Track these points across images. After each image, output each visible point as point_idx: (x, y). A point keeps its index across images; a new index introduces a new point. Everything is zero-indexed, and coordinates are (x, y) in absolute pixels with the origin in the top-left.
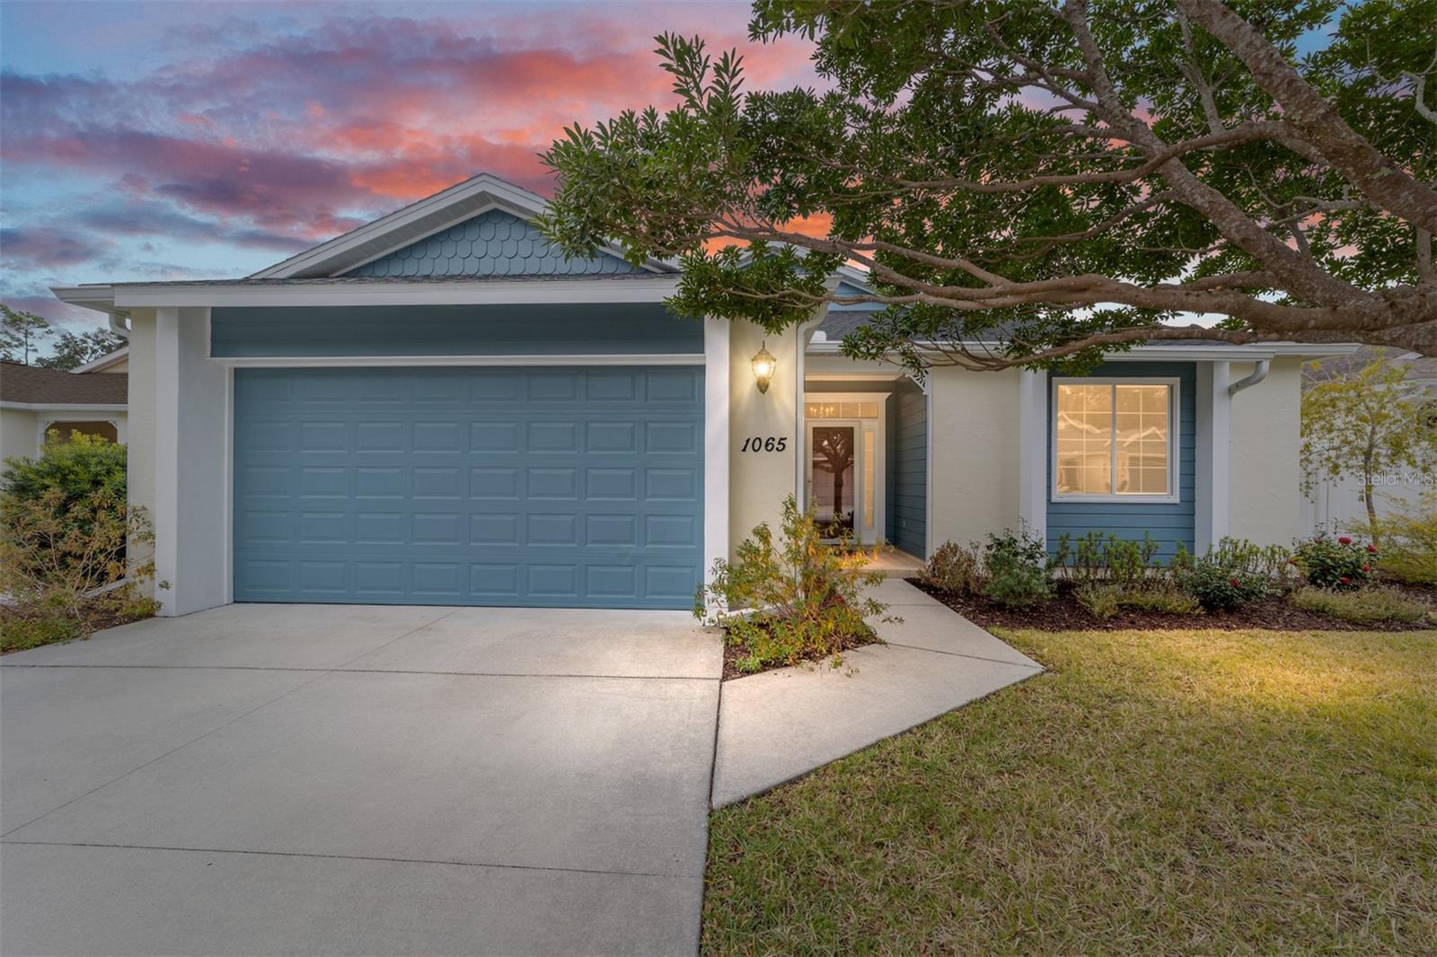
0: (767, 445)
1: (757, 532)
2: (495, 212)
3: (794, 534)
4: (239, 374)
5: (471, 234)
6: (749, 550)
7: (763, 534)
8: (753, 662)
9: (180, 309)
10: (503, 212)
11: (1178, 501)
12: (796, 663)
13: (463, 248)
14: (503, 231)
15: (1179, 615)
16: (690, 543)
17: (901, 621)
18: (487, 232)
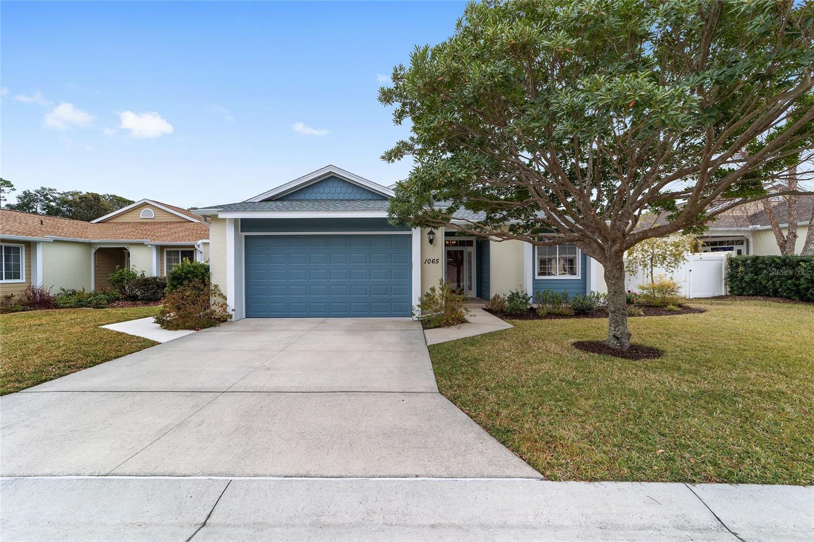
0: (432, 261)
1: (431, 289)
2: (333, 176)
3: (442, 289)
4: (246, 237)
5: (324, 185)
6: (428, 295)
7: (433, 290)
8: (432, 325)
9: (235, 219)
10: (336, 177)
11: (580, 278)
12: (444, 326)
13: (321, 190)
14: (336, 184)
15: (567, 315)
16: (407, 294)
17: (475, 316)
18: (330, 184)
